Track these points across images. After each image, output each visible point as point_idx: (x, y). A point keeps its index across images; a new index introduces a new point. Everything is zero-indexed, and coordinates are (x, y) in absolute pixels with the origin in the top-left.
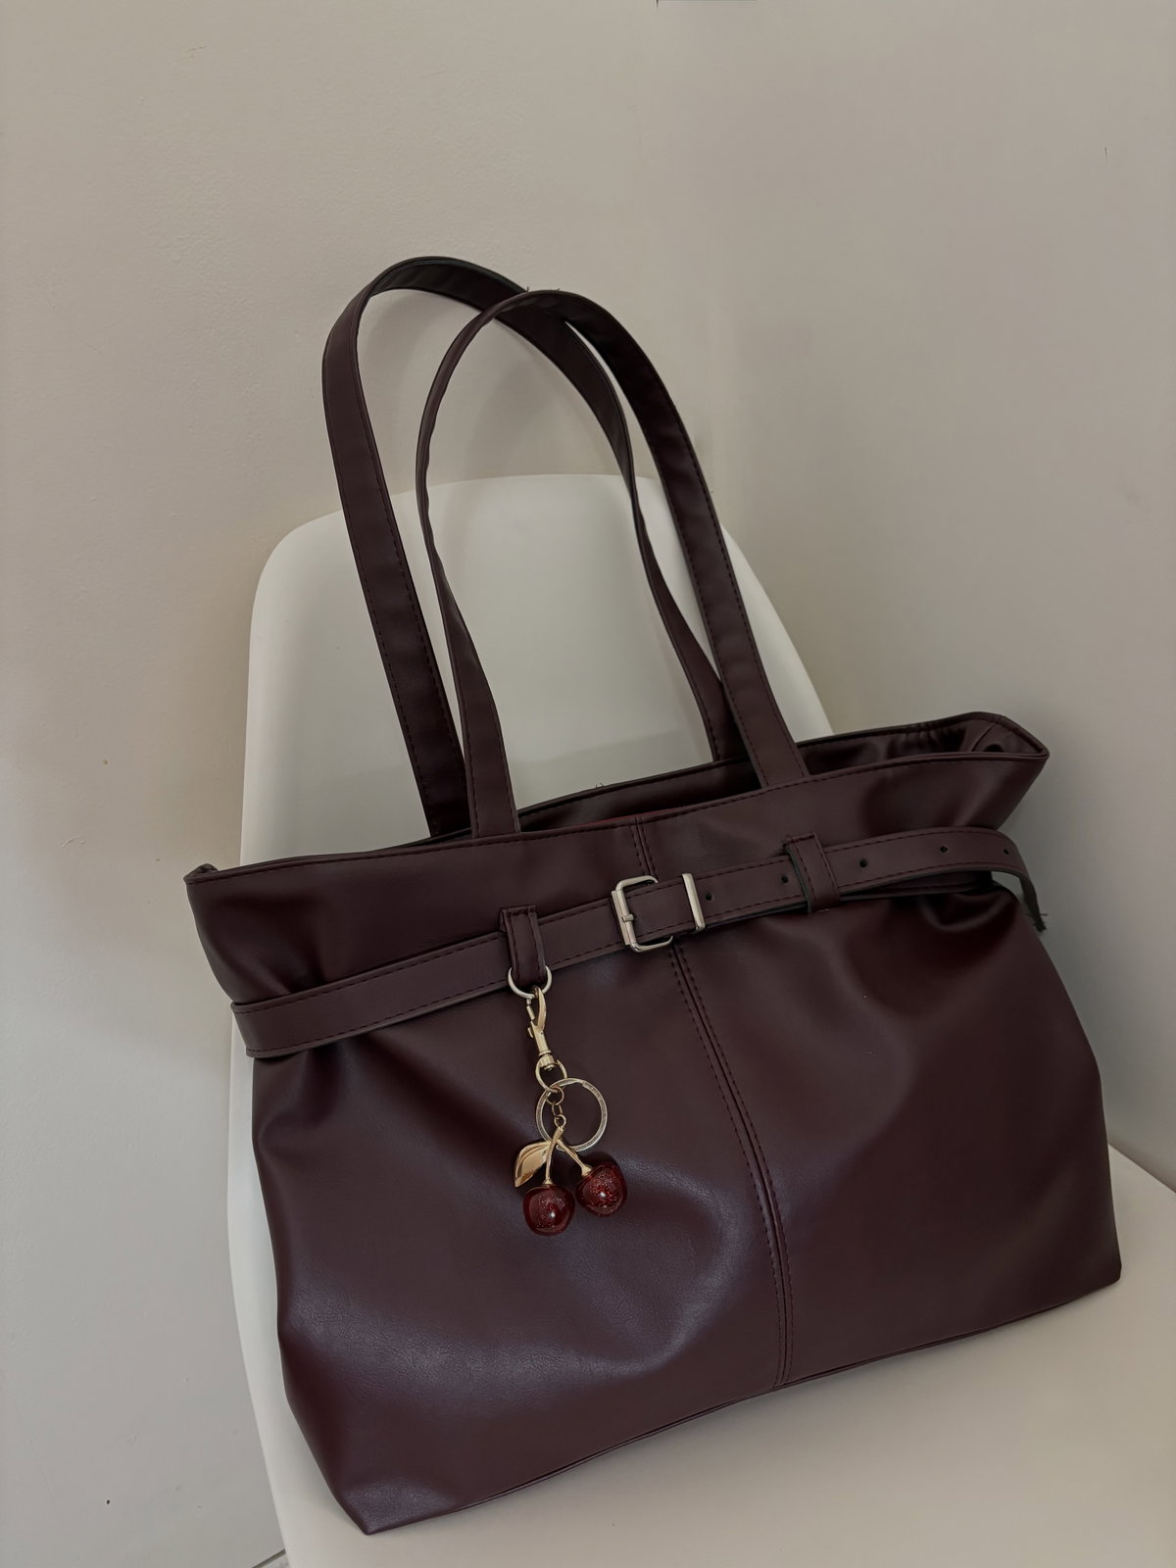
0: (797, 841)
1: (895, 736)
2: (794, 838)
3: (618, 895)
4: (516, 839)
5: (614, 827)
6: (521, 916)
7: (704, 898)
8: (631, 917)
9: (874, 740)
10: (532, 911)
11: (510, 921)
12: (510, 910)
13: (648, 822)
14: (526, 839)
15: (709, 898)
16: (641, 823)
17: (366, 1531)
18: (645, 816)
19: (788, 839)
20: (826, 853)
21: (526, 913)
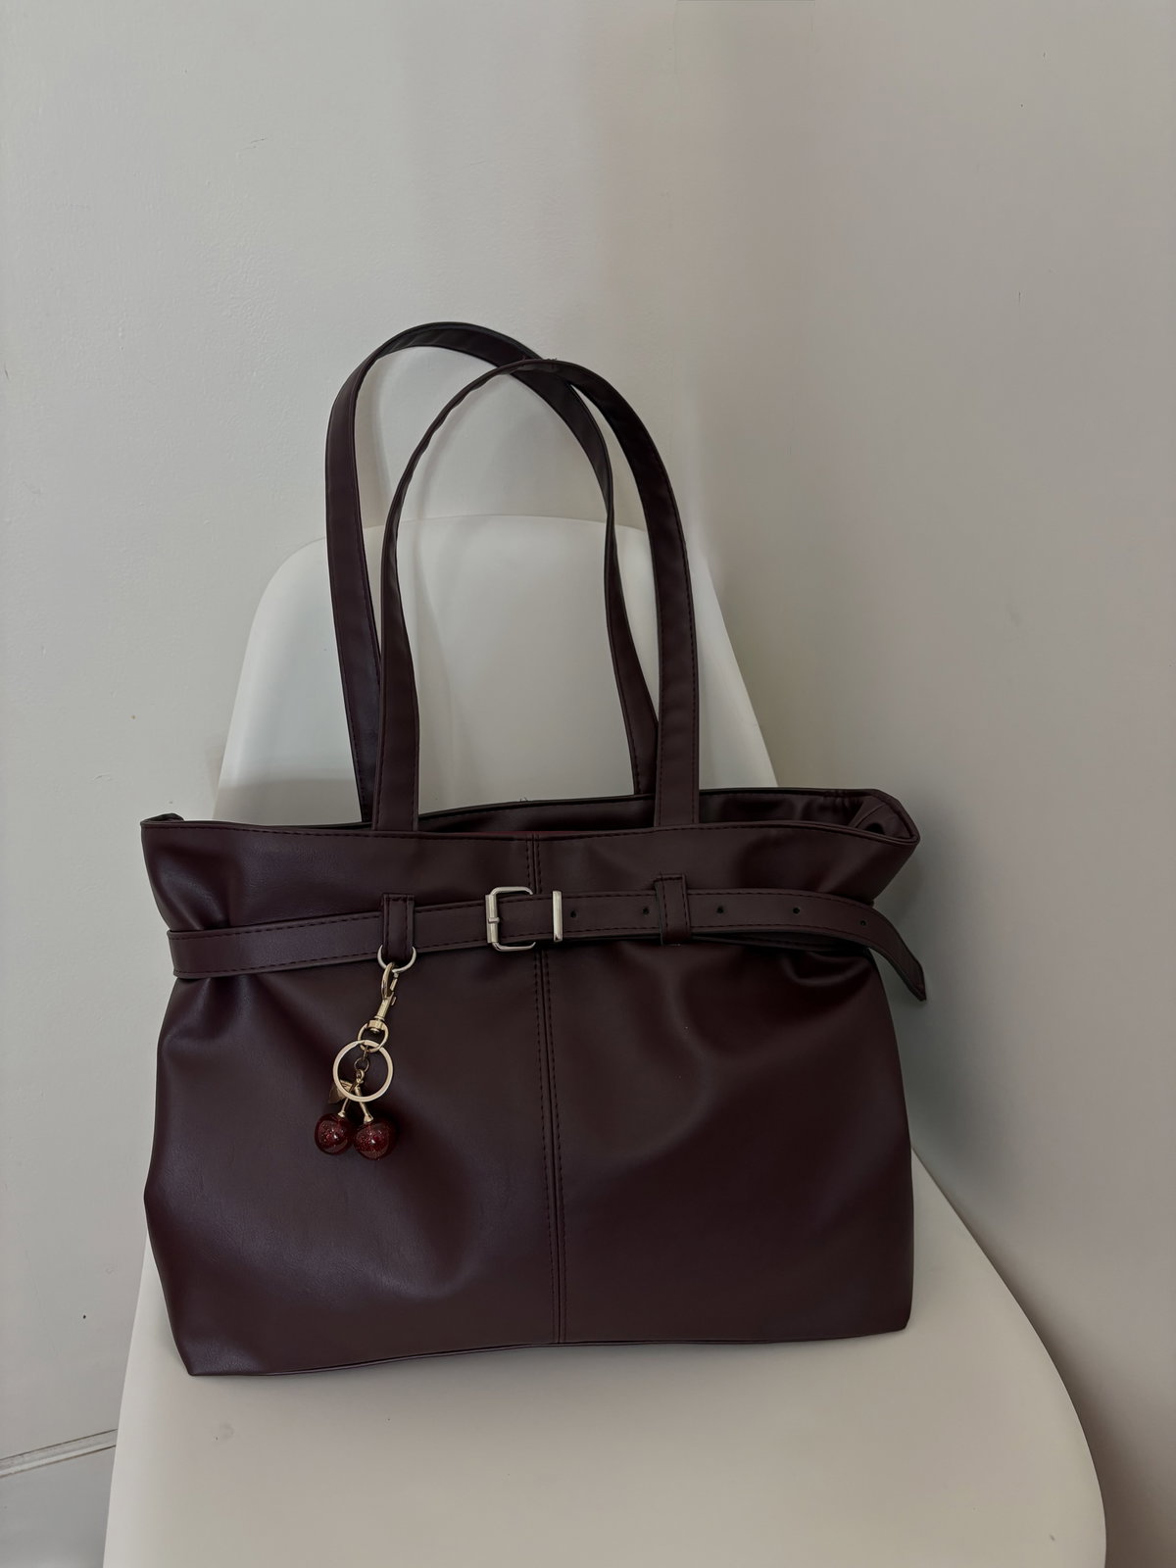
0: (666, 879)
1: (812, 797)
2: (664, 877)
3: (491, 900)
4: (412, 837)
5: (512, 839)
6: (400, 902)
7: (568, 914)
8: (497, 919)
9: (793, 797)
10: (411, 899)
11: (388, 905)
12: (390, 896)
13: (544, 840)
14: (421, 837)
15: (573, 914)
16: (536, 840)
17: (191, 1372)
18: (542, 835)
19: (659, 877)
20: (688, 894)
21: (405, 900)
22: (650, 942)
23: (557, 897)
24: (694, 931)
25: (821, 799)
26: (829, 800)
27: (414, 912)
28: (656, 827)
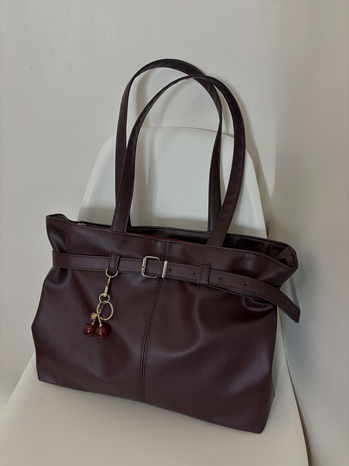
0: (204, 264)
1: (271, 243)
3: (145, 260)
5: (158, 240)
6: (115, 255)
7: (169, 270)
8: (145, 267)
10: (119, 255)
11: (111, 255)
13: (169, 242)
14: (126, 235)
16: (166, 242)
17: (39, 379)
20: (210, 271)
21: (117, 255)
22: (194, 285)
23: (166, 263)
24: (210, 284)
25: (274, 244)
27: (120, 259)
28: (207, 245)
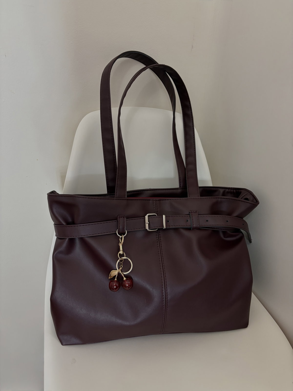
2: (192, 211)
3: (147, 217)
4: (125, 200)
5: (150, 200)
6: (122, 218)
7: (167, 221)
8: (148, 223)
11: (119, 218)
12: (120, 216)
13: (158, 200)
14: (127, 200)
17: (62, 344)
20: (199, 216)
21: (124, 217)
22: (189, 229)
23: (164, 216)
24: (201, 226)
25: (227, 190)
26: (230, 190)
27: (127, 220)
28: (188, 198)
